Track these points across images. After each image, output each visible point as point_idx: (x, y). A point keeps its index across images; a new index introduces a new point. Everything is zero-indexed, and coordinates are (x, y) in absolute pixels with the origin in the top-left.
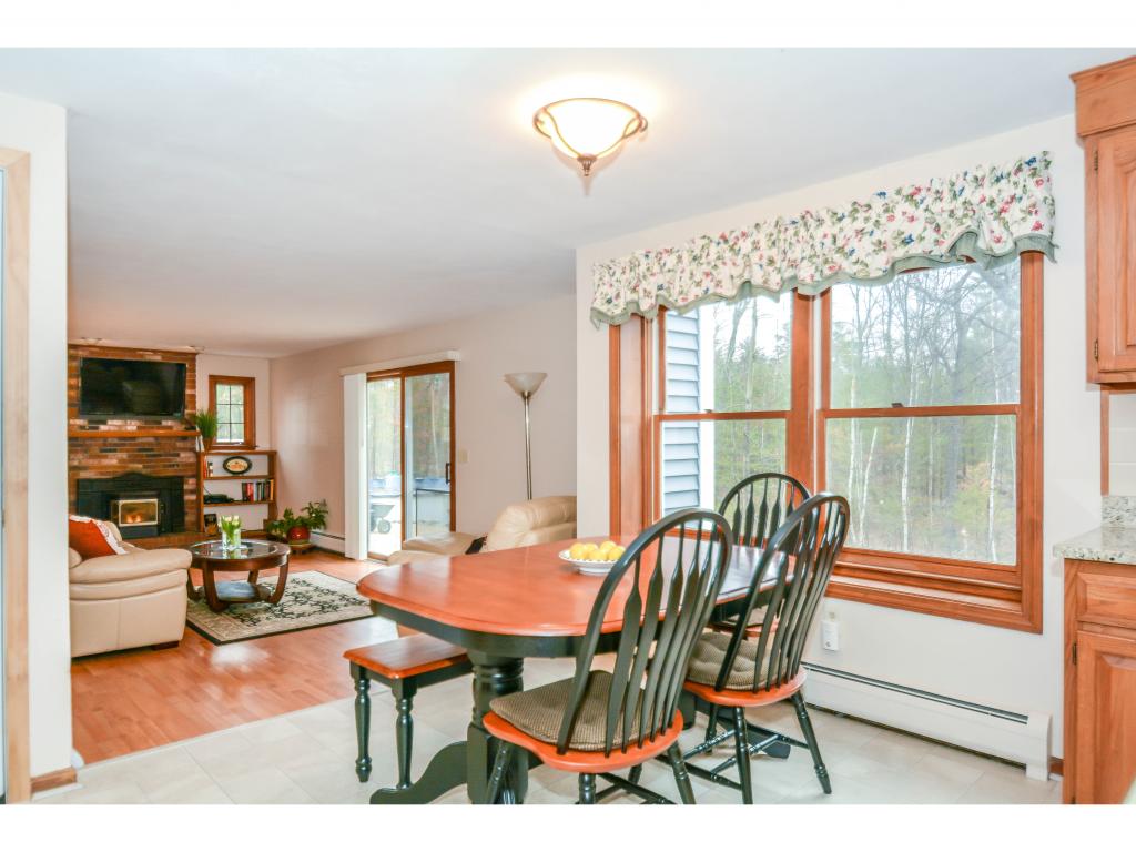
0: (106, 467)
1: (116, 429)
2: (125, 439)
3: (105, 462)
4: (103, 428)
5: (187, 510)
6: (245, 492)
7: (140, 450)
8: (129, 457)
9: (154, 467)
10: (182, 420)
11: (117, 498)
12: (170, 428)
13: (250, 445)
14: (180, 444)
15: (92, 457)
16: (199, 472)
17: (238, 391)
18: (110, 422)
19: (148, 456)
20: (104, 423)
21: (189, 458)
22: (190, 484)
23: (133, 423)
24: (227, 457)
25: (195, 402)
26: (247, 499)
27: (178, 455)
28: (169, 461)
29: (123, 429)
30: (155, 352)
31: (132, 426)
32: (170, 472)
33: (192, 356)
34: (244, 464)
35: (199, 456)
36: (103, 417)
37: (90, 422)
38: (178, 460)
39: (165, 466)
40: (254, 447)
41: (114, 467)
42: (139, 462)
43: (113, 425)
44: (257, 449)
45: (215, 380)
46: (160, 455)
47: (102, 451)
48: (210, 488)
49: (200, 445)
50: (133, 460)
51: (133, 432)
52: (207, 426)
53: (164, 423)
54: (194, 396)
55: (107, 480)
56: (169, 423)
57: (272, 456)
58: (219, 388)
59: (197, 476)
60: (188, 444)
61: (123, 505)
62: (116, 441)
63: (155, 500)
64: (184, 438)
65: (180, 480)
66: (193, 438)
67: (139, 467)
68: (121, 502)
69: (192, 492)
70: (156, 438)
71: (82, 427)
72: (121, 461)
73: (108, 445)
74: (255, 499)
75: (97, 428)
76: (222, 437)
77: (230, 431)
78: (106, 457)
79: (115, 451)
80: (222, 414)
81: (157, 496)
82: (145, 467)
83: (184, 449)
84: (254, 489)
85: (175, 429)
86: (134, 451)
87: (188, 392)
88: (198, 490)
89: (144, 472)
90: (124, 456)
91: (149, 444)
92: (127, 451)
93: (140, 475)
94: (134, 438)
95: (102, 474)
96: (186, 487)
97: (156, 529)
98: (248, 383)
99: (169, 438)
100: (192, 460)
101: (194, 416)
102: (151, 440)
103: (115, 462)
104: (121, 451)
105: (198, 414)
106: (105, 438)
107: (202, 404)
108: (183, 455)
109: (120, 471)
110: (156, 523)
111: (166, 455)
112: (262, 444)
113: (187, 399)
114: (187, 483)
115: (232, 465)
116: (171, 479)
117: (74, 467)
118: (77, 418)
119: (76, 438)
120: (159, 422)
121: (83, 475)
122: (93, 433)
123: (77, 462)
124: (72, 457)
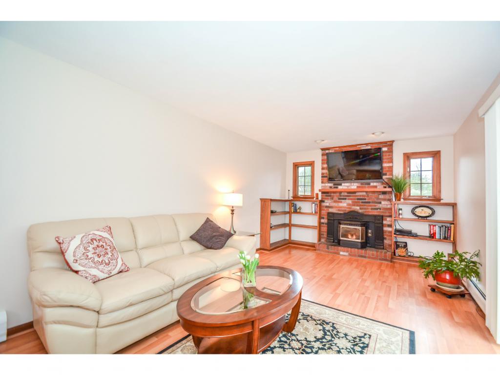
0: (341, 207)
1: (346, 188)
2: (350, 193)
3: (341, 205)
4: (340, 187)
5: (385, 237)
6: (430, 232)
7: (358, 199)
8: (353, 202)
9: (365, 209)
11: (340, 223)
12: (376, 187)
13: (436, 199)
14: (381, 196)
15: (335, 202)
16: (392, 213)
17: (427, 162)
18: (343, 184)
19: (362, 202)
20: (341, 185)
21: (387, 205)
23: (355, 184)
24: (414, 206)
25: (392, 171)
26: (432, 236)
27: (380, 203)
28: (375, 206)
29: (349, 188)
30: (367, 144)
31: (354, 186)
32: (375, 213)
33: (390, 144)
34: (429, 212)
35: (392, 204)
36: (340, 182)
37: (334, 185)
38: (380, 206)
39: (372, 209)
40: (439, 200)
41: (345, 207)
42: (357, 206)
43: (345, 186)
44: (442, 201)
45: (408, 157)
46: (369, 202)
47: (339, 199)
50: (354, 204)
51: (354, 189)
52: (402, 187)
53: (372, 184)
54: (390, 167)
55: (341, 214)
56: (375, 184)
57: (454, 207)
58: (412, 161)
60: (387, 196)
61: (342, 228)
62: (346, 194)
63: (360, 228)
65: (382, 218)
66: (391, 193)
67: (357, 208)
68: (341, 226)
70: (366, 192)
71: (331, 187)
72: (349, 204)
73: (341, 197)
74: (437, 236)
75: (337, 188)
76: (415, 192)
77: (420, 188)
78: (341, 202)
79: (346, 199)
80: (414, 179)
81: (361, 225)
82: (360, 209)
83: (385, 200)
84: (437, 229)
85: (378, 187)
86: (354, 199)
87: (386, 165)
88: (391, 226)
89: (360, 211)
90: (350, 202)
91: (363, 196)
92: (351, 199)
93: (357, 212)
94: (355, 192)
95: (339, 210)
96: (384, 222)
97: (360, 244)
98: (436, 155)
99: (374, 192)
100: (389, 206)
101: (391, 179)
102: (364, 194)
103: (345, 205)
104: (349, 199)
105: (394, 178)
106: (340, 192)
107: (398, 171)
108: (383, 203)
109: (348, 210)
110: (359, 240)
111: (373, 202)
112: (446, 197)
113: (386, 169)
114: (386, 220)
115: (419, 211)
116: (375, 216)
117: (327, 207)
118: (328, 183)
119: (327, 193)
120: (369, 184)
121: (331, 210)
122: (335, 190)
123: (328, 204)
124: (326, 201)
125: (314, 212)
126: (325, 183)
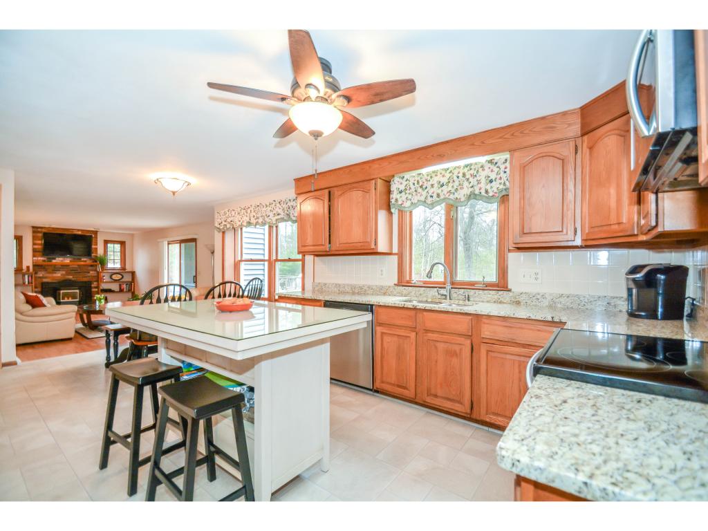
0: (55, 277)
1: (60, 262)
2: (64, 266)
3: (54, 275)
4: (54, 261)
5: (93, 295)
6: (120, 288)
7: (71, 270)
8: (66, 273)
9: (77, 277)
10: (91, 259)
11: (60, 290)
12: (85, 261)
13: (123, 268)
14: (90, 268)
15: (50, 273)
16: (98, 278)
17: (118, 247)
19: (75, 273)
20: (55, 259)
21: (94, 274)
22: (95, 284)
24: (110, 274)
25: (97, 251)
26: (121, 291)
27: (89, 273)
28: (85, 275)
29: (63, 262)
30: (78, 230)
31: (67, 260)
32: (85, 279)
33: (96, 233)
34: (120, 276)
35: (98, 273)
36: (54, 257)
37: (48, 259)
38: (89, 275)
39: (83, 277)
40: (125, 269)
41: (59, 277)
42: (71, 275)
43: (58, 260)
44: (127, 271)
45: (106, 242)
46: (81, 273)
47: (53, 271)
48: (104, 286)
49: (99, 268)
50: (68, 274)
51: (68, 263)
52: (103, 262)
53: (83, 259)
54: (97, 249)
55: (55, 282)
56: (85, 259)
57: (133, 273)
58: (109, 245)
59: (97, 281)
60: (94, 268)
61: (63, 293)
62: (60, 267)
63: (78, 291)
64: (92, 266)
65: (90, 283)
66: (96, 266)
67: (70, 277)
68: (62, 292)
69: (96, 288)
70: (79, 265)
71: (44, 261)
72: (62, 275)
73: (56, 268)
74: (125, 290)
75: (51, 261)
76: (110, 265)
77: (114, 263)
78: (55, 273)
79: (59, 270)
80: (110, 255)
81: (79, 289)
82: (73, 277)
83: (92, 270)
84: (124, 286)
85: (87, 262)
86: (68, 270)
87: (93, 247)
88: (97, 287)
89: (73, 279)
90: (64, 272)
91: (75, 268)
93: (70, 280)
94: (69, 265)
95: (53, 280)
96: (93, 286)
97: (78, 302)
98: (122, 243)
99: (84, 265)
100: (96, 275)
101: (96, 256)
102: (77, 266)
103: (59, 275)
104: (62, 271)
105: (98, 256)
106: (56, 265)
107: (100, 251)
108: (91, 272)
109: (62, 279)
110: (78, 300)
111: (83, 273)
112: (128, 268)
113: (93, 250)
114: (93, 284)
115: (114, 277)
116: (86, 282)
117: (40, 277)
118: (42, 257)
119: (42, 266)
120: (80, 259)
121: (45, 280)
122: (49, 263)
123: (41, 275)
124: (39, 273)
125: (27, 283)
126: (38, 257)
